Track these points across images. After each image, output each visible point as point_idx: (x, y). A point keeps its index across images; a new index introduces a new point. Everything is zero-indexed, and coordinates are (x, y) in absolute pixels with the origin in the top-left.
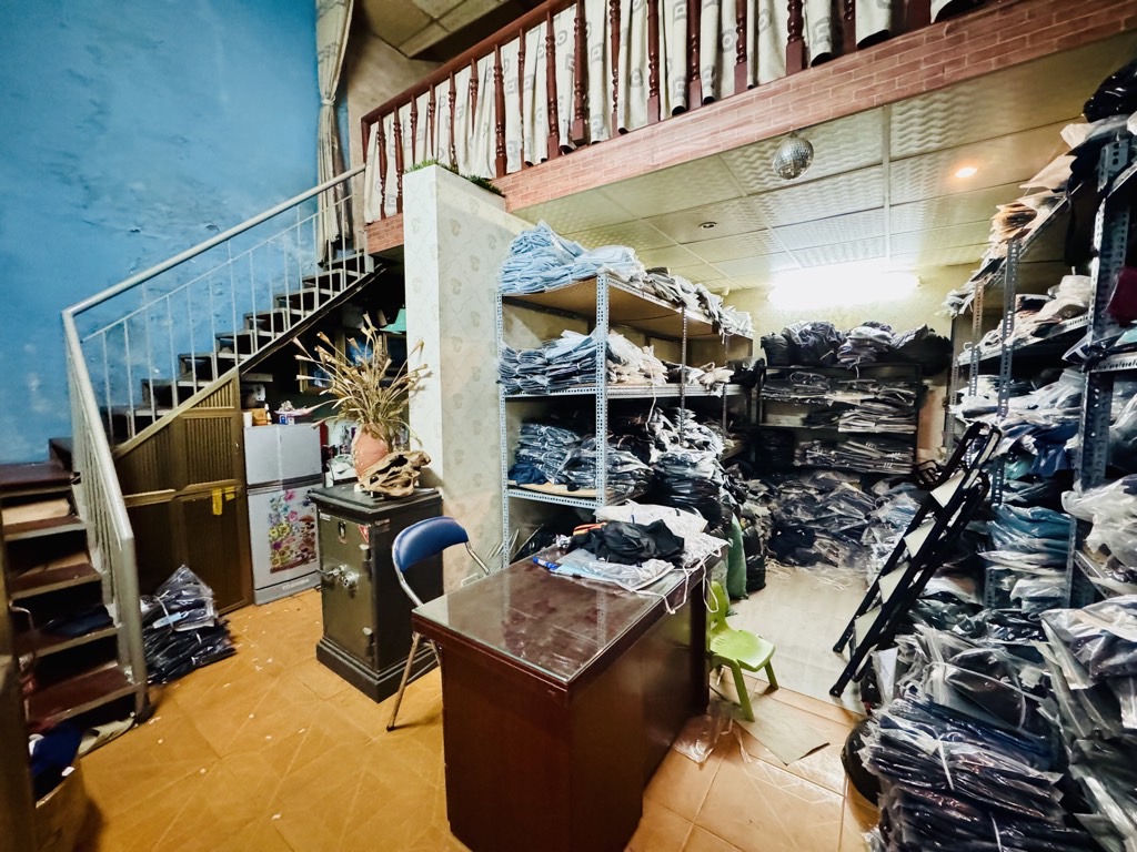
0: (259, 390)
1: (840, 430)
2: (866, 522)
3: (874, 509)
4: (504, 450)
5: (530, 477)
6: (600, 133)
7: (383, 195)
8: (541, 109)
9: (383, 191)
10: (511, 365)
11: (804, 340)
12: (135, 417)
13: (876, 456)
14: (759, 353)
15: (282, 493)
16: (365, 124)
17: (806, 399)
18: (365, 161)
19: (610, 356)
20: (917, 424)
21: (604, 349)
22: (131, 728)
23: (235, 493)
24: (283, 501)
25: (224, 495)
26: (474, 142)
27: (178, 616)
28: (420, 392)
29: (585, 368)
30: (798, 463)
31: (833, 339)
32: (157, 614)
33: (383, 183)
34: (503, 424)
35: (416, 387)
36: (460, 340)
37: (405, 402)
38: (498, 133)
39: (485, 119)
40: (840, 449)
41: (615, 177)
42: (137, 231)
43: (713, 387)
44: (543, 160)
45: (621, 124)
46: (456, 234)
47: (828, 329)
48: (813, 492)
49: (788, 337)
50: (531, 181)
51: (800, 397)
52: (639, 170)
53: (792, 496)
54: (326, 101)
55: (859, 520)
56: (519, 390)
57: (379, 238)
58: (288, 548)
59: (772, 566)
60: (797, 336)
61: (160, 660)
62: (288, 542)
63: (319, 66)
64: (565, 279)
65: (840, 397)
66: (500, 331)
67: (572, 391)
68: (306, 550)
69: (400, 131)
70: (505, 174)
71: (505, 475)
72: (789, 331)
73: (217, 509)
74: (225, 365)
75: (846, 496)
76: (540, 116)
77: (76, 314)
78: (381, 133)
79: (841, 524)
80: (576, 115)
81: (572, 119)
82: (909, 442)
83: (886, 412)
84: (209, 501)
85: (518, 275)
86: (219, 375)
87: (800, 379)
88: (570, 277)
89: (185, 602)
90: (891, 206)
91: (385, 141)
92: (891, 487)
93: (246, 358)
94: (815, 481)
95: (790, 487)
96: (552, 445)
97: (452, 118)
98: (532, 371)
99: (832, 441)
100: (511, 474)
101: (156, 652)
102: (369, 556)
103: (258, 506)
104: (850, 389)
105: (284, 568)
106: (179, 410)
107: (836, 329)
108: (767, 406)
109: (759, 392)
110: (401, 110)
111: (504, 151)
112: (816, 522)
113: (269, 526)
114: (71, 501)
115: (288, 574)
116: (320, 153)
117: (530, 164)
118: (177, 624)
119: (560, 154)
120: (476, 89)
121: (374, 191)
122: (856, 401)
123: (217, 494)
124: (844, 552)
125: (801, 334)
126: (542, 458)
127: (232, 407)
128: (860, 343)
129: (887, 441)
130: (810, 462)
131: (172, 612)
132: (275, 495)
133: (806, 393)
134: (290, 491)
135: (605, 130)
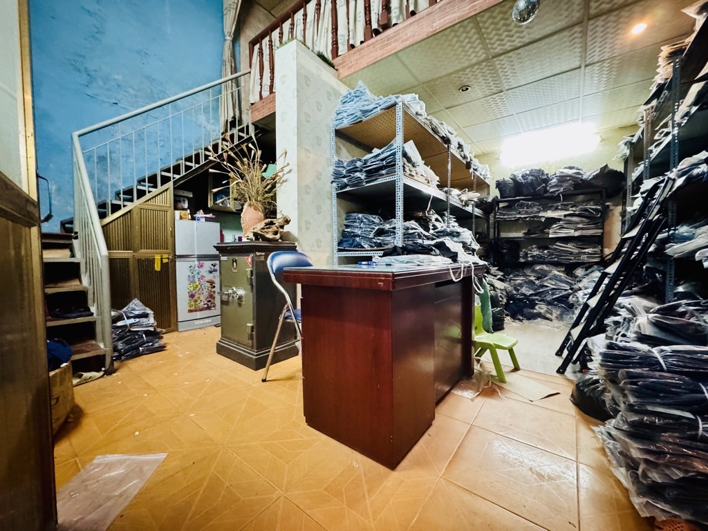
0: (184, 201)
1: (550, 236)
2: (570, 291)
3: (575, 284)
4: (335, 227)
5: (352, 244)
6: (398, 18)
7: (261, 85)
8: (360, 12)
9: (261, 83)
10: (341, 169)
11: (524, 179)
12: (112, 204)
13: (576, 251)
14: (494, 193)
15: (197, 263)
16: (251, 45)
17: (527, 218)
18: (250, 67)
19: (405, 155)
20: (603, 228)
21: (401, 150)
22: (102, 376)
23: (168, 258)
24: (196, 268)
25: (162, 259)
26: (318, 43)
27: (132, 321)
28: (284, 184)
29: (388, 163)
30: (522, 260)
31: (544, 177)
32: (120, 318)
33: (261, 79)
34: (335, 210)
35: (281, 181)
36: (309, 151)
37: (274, 190)
38: (332, 33)
39: (325, 25)
40: (550, 249)
41: (408, 43)
42: (116, 103)
43: (466, 204)
44: (362, 42)
45: (412, 8)
46: (308, 85)
47: (541, 172)
48: (532, 278)
49: (514, 179)
50: (354, 56)
51: (523, 216)
52: (424, 35)
53: (519, 281)
54: (228, 38)
55: (566, 290)
56: (346, 186)
57: (259, 112)
58: (199, 298)
59: (508, 319)
60: (520, 178)
61: (120, 345)
62: (199, 294)
63: (225, 17)
64: (376, 110)
65: (550, 214)
66: (333, 151)
67: (380, 181)
68: (209, 301)
69: (272, 46)
70: (337, 56)
71: (336, 243)
72: (514, 176)
73: (158, 267)
74: (165, 180)
75: (555, 278)
76: (360, 17)
77: (80, 136)
78: (261, 49)
79: (553, 294)
80: (383, 9)
81: (381, 12)
82: (599, 241)
83: (582, 222)
84: (152, 261)
85: (345, 114)
86: (162, 185)
87: (522, 206)
88: (379, 109)
89: (137, 313)
90: (586, 66)
91: (262, 54)
92: (586, 270)
93: (177, 177)
94: (534, 271)
95: (517, 276)
96: (366, 225)
97: (304, 30)
98: (355, 170)
99: (545, 243)
100: (340, 244)
101: (119, 340)
102: (252, 275)
103: (182, 269)
104: (557, 209)
105: (196, 311)
106: (137, 203)
107: (546, 172)
108: (500, 225)
109: (495, 215)
110: (273, 33)
111: (337, 43)
112: (535, 295)
113: (187, 282)
114: (72, 250)
115: (198, 315)
116: (223, 68)
117: (353, 46)
118: (131, 325)
119: (372, 37)
120: (320, 9)
121: (256, 85)
122: (561, 216)
123: (158, 257)
124: (556, 312)
125: (523, 176)
126: (359, 233)
127: (168, 205)
128: (562, 179)
129: (582, 241)
130: (530, 259)
131: (129, 318)
132: (192, 264)
133: (527, 213)
134: (201, 262)
135: (401, 17)
